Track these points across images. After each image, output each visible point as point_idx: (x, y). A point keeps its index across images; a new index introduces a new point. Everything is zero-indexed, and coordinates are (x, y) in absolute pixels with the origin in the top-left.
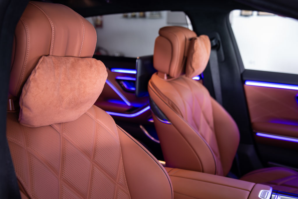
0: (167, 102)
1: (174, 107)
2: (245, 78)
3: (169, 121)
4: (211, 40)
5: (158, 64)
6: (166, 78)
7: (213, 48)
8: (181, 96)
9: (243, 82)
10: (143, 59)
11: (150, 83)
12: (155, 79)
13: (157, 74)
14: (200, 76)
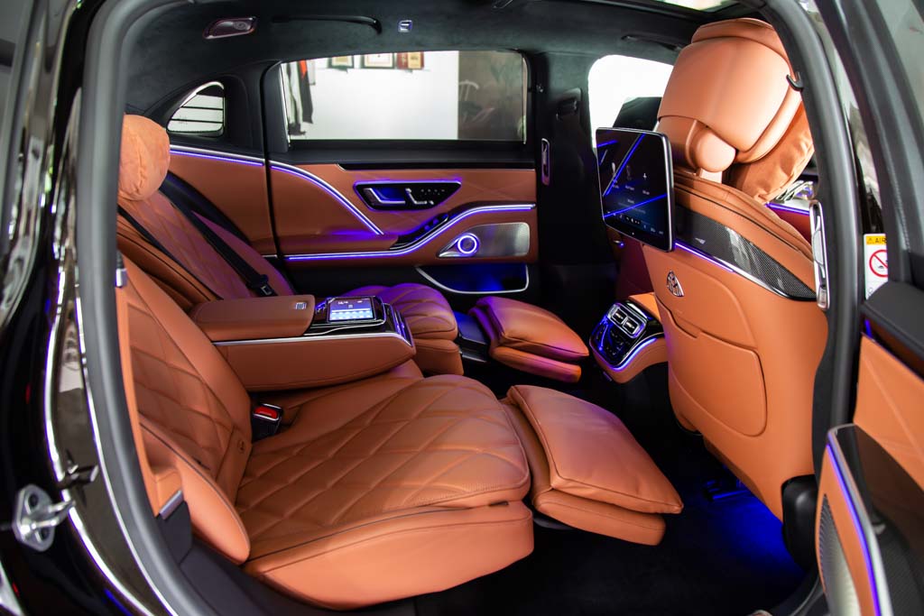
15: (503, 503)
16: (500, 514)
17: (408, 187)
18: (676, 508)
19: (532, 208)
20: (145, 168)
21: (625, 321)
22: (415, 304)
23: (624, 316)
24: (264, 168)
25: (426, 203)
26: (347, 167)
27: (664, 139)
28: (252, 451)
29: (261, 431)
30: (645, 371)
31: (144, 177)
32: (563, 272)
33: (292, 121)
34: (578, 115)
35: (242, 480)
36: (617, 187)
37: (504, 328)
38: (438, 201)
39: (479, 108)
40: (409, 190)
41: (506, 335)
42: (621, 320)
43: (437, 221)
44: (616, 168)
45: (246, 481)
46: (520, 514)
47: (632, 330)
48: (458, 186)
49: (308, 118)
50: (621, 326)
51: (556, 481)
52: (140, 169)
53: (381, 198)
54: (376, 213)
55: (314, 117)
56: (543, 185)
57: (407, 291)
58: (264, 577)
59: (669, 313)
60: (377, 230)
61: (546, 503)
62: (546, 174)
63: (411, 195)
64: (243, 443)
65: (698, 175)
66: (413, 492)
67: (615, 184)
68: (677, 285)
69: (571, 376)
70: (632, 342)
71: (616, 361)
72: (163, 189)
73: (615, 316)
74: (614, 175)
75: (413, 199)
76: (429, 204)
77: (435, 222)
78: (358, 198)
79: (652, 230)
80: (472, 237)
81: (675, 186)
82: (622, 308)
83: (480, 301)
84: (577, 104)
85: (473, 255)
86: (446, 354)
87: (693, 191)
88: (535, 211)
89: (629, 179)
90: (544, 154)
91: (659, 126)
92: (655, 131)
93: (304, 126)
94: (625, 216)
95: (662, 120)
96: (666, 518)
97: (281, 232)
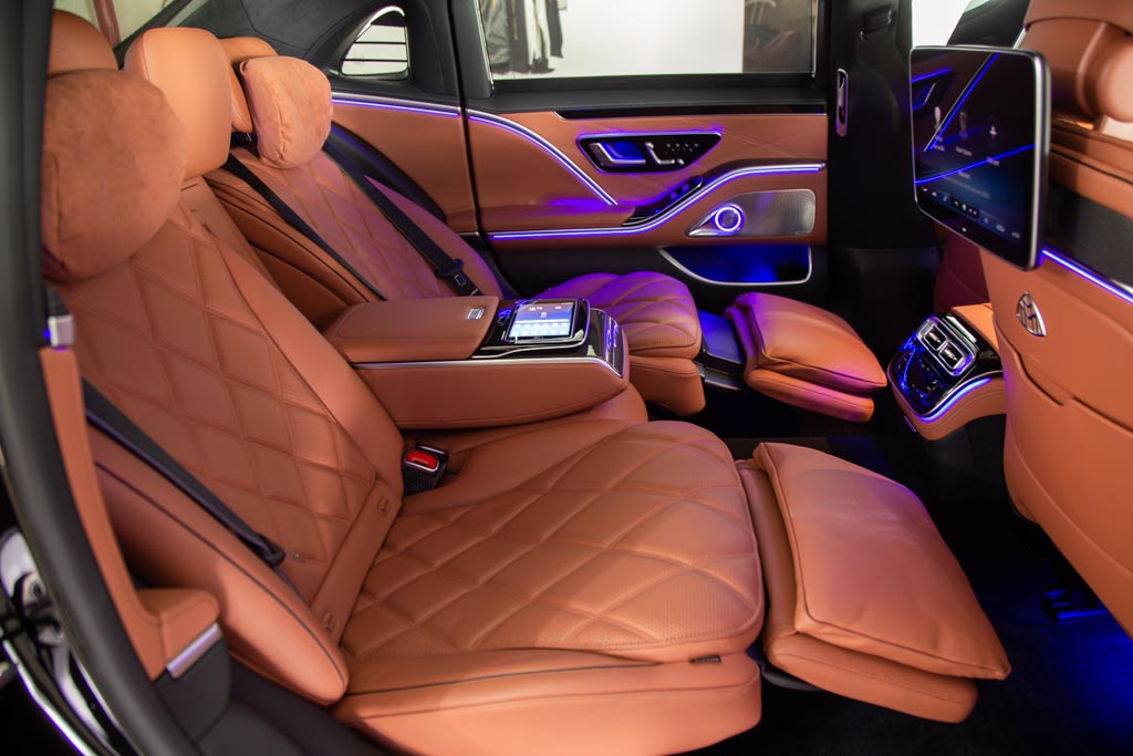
15: (713, 658)
16: (707, 675)
17: (649, 141)
18: (999, 674)
19: (820, 169)
20: (287, 126)
21: (943, 347)
22: (646, 304)
23: (943, 339)
24: (460, 119)
25: (673, 162)
26: (567, 114)
27: (1037, 64)
28: (402, 508)
29: (414, 483)
30: (968, 426)
31: (288, 139)
32: (861, 259)
33: (538, 55)
34: (894, 35)
35: (378, 554)
36: (942, 148)
37: (766, 343)
38: (690, 159)
39: (776, 32)
40: (650, 145)
41: (768, 353)
42: (937, 345)
43: (687, 186)
44: (943, 115)
45: (386, 555)
46: (740, 675)
47: (953, 363)
48: (716, 139)
49: (557, 51)
50: (936, 353)
51: (803, 623)
52: (281, 128)
53: (613, 157)
54: (608, 177)
55: (565, 49)
56: (838, 136)
57: (639, 284)
58: (365, 725)
59: (1015, 355)
60: (610, 200)
61: (784, 653)
62: (842, 120)
63: (652, 152)
64: (387, 502)
65: (1097, 128)
66: (581, 623)
67: (939, 143)
68: (1034, 316)
69: (858, 414)
70: (952, 382)
71: (924, 408)
72: (328, 148)
73: (928, 338)
74: (938, 128)
75: (656, 157)
76: (677, 163)
77: (684, 189)
78: (582, 155)
79: (1000, 228)
80: (734, 209)
81: (1052, 150)
82: (940, 326)
83: (741, 298)
84: (893, 16)
85: (735, 234)
86: (681, 379)
87: (1085, 159)
88: (825, 171)
89: (963, 135)
90: (840, 91)
91: (1025, 38)
92: (1015, 47)
93: (553, 62)
94: (952, 199)
95: (1032, 27)
96: (981, 686)
97: (484, 203)
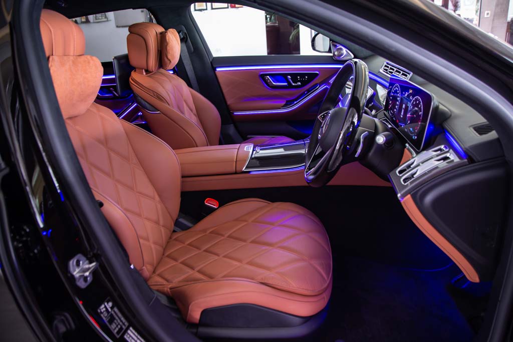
0: (152, 95)
1: (159, 97)
2: (214, 66)
3: (159, 111)
4: (179, 33)
5: (134, 61)
6: (144, 73)
7: (182, 40)
8: (163, 87)
9: (215, 69)
10: (118, 58)
11: (130, 80)
12: (134, 75)
13: (135, 71)
14: (173, 70)
